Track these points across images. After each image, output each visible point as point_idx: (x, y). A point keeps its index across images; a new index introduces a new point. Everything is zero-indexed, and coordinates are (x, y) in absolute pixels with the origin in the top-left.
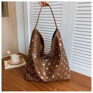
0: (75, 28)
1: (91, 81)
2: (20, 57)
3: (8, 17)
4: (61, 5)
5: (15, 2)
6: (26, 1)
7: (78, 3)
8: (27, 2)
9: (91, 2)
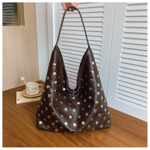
0: (123, 43)
1: (147, 128)
2: (39, 86)
3: (24, 25)
4: (103, 8)
5: (34, 4)
6: (50, 2)
7: (128, 5)
8: (52, 3)
9: (146, 4)
